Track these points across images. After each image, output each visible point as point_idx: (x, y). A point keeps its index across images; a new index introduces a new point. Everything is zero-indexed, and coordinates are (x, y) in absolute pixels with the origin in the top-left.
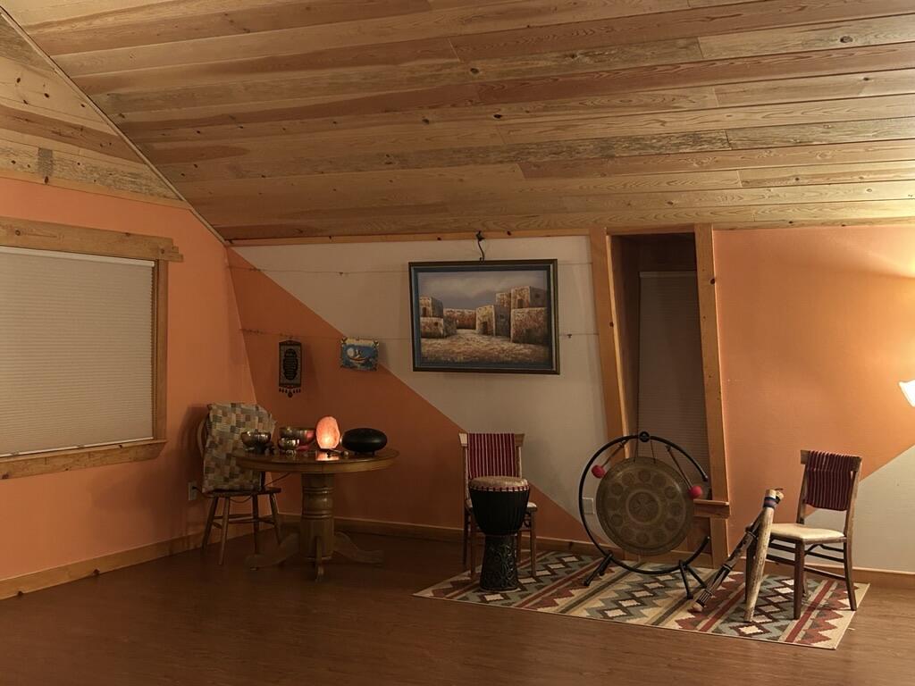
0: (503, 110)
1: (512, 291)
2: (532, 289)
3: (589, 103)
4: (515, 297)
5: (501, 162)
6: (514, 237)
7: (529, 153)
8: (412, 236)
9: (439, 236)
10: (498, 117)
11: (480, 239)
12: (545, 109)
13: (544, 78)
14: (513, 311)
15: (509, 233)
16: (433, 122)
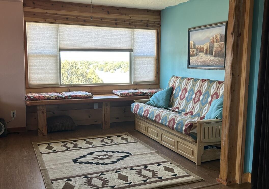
1: (215, 36)
2: (220, 35)
4: (215, 39)
14: (214, 44)
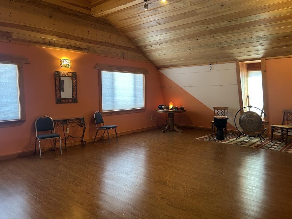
0: (214, 35)
3: (234, 32)
5: (214, 47)
6: (218, 64)
7: (221, 44)
8: (195, 65)
9: (201, 65)
10: (213, 37)
11: (210, 64)
12: (224, 34)
13: (223, 27)
15: (217, 63)
16: (199, 39)
